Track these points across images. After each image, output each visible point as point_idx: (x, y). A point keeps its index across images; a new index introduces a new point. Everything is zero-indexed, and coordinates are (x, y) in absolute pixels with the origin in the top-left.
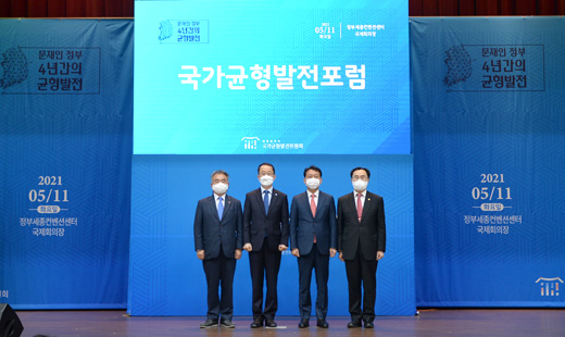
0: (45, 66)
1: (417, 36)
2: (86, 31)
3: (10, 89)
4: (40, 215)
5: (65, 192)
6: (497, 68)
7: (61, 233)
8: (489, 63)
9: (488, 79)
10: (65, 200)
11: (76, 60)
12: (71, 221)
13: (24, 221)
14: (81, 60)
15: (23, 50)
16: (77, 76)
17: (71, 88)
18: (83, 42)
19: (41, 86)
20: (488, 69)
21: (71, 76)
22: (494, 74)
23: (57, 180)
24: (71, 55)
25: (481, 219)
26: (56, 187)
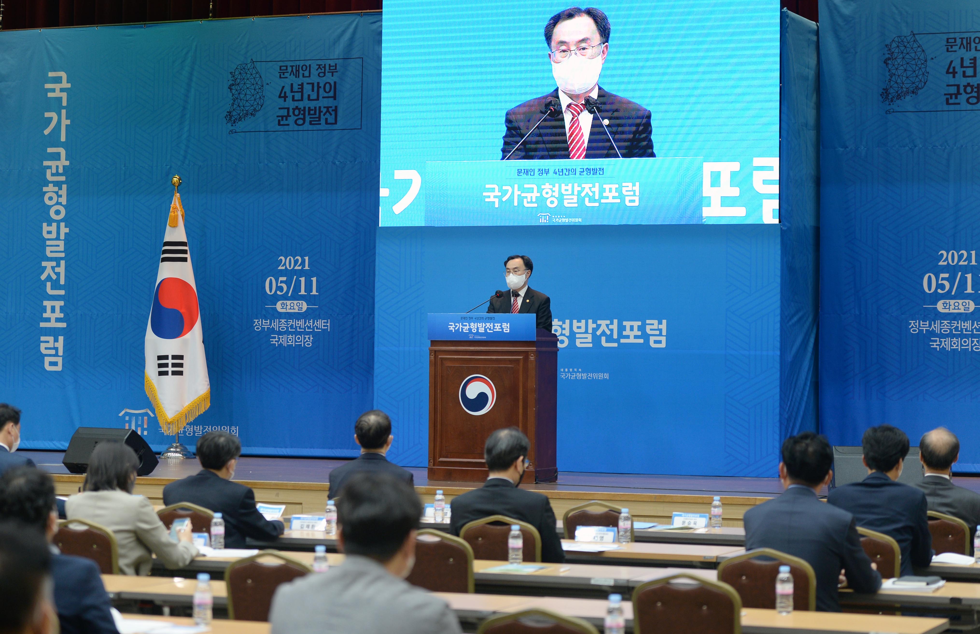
0: (287, 89)
1: (840, 21)
2: (344, 32)
3: (240, 125)
4: (281, 315)
5: (314, 279)
6: (970, 72)
7: (308, 341)
8: (957, 64)
9: (953, 90)
10: (314, 292)
11: (329, 78)
12: (321, 324)
13: (259, 324)
14: (335, 78)
15: (258, 65)
16: (330, 102)
17: (323, 121)
18: (338, 51)
19: (282, 120)
20: (954, 73)
21: (323, 103)
22: (963, 82)
23: (303, 262)
24: (323, 69)
25: (936, 327)
26: (302, 273)
